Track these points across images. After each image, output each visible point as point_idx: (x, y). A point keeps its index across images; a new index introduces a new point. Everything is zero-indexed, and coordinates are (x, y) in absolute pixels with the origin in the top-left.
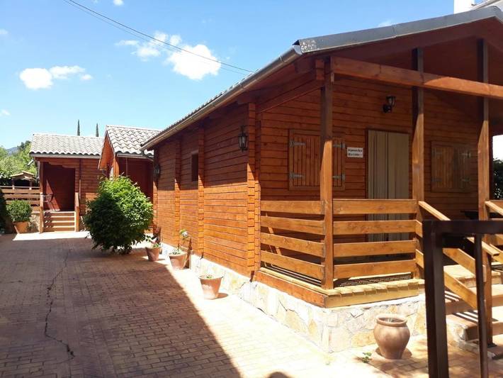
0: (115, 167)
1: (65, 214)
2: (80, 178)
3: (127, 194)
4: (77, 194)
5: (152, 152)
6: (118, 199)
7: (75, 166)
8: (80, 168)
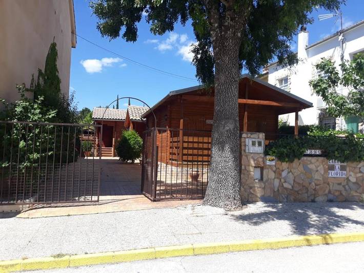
0: (131, 126)
1: (108, 149)
2: (115, 131)
3: (133, 137)
4: (114, 139)
5: (145, 119)
6: (129, 139)
7: (113, 125)
8: (116, 126)
